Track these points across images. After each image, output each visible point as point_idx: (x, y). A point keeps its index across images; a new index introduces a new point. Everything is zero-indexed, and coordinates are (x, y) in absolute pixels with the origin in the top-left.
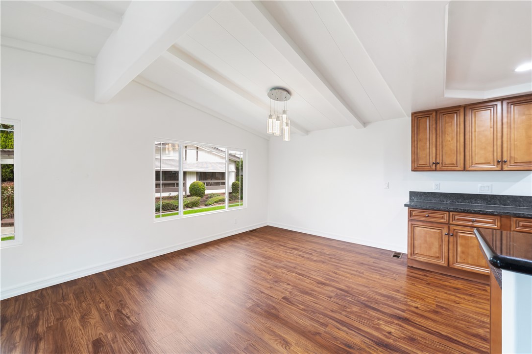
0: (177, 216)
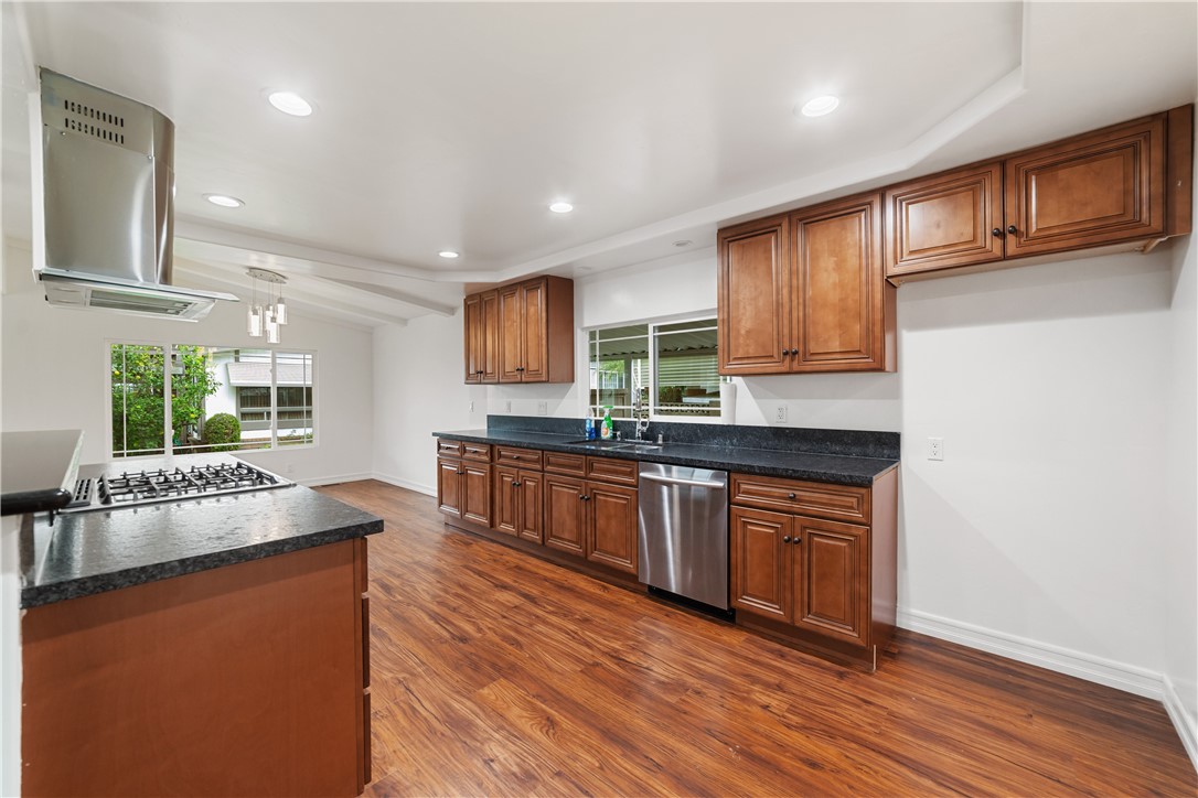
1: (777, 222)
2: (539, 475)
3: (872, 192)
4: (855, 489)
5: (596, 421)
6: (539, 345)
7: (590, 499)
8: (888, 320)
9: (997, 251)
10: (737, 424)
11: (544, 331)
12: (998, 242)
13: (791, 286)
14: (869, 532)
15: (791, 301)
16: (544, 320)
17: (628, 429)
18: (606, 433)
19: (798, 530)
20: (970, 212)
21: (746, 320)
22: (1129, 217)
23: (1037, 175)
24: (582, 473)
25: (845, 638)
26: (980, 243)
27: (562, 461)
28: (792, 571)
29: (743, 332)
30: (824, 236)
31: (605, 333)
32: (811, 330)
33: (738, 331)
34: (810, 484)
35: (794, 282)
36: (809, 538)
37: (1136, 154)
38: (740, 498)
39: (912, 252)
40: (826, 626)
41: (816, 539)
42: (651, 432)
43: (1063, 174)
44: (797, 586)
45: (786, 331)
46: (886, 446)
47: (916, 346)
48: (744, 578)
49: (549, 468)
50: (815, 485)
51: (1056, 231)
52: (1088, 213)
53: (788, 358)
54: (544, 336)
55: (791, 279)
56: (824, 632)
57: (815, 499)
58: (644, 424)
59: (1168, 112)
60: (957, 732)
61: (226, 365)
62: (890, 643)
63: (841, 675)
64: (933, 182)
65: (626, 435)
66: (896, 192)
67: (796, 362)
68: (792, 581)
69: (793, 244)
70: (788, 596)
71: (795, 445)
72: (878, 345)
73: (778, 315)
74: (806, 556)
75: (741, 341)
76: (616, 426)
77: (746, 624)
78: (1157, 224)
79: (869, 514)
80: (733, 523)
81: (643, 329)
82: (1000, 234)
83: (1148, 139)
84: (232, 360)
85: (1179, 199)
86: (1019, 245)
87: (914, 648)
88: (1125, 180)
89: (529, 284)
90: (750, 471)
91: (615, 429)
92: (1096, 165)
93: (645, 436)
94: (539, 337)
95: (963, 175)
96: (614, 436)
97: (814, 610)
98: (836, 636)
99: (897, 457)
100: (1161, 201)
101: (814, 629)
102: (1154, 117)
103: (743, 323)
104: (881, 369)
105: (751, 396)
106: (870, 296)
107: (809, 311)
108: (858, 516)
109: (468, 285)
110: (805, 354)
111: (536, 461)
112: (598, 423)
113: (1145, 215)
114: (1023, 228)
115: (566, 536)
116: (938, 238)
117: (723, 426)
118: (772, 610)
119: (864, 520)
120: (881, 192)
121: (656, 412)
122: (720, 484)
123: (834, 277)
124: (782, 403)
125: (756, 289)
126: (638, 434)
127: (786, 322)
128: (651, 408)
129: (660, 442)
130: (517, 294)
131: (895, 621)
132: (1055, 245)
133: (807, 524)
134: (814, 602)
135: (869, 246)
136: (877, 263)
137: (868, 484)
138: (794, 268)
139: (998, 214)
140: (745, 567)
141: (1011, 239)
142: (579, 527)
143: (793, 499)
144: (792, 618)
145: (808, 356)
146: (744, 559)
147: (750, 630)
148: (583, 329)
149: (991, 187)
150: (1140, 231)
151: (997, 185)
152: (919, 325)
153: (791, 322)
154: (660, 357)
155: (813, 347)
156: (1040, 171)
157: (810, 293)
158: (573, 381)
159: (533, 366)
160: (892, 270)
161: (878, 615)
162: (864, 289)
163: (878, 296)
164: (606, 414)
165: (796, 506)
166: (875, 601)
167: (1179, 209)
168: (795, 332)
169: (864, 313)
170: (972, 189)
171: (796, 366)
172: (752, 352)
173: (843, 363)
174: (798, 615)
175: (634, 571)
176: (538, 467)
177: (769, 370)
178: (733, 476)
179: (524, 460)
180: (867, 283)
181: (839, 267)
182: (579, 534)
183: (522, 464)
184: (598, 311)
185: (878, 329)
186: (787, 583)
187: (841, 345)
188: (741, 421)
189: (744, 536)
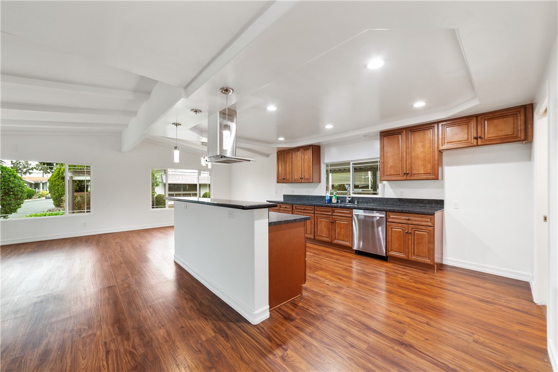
0: (164, 208)
1: (401, 131)
2: (313, 215)
3: (435, 123)
4: (429, 216)
5: (330, 197)
6: (309, 169)
7: (333, 223)
8: (440, 163)
9: (475, 144)
10: (385, 197)
11: (311, 165)
12: (475, 141)
13: (406, 152)
14: (434, 229)
15: (406, 157)
16: (311, 161)
17: (343, 199)
18: (334, 200)
19: (410, 229)
20: (467, 131)
21: (390, 163)
22: (515, 135)
23: (487, 121)
24: (330, 213)
25: (426, 262)
26: (470, 141)
27: (322, 210)
28: (408, 242)
29: (389, 166)
30: (418, 136)
31: (332, 165)
32: (413, 167)
33: (387, 167)
34: (414, 215)
35: (408, 151)
36: (414, 232)
37: (517, 116)
38: (390, 220)
39: (448, 143)
40: (420, 259)
41: (416, 232)
42: (352, 200)
43: (495, 121)
44: (410, 247)
45: (405, 166)
46: (440, 204)
47: (449, 172)
48: (391, 246)
49: (317, 212)
50: (416, 215)
51: (493, 138)
52: (503, 133)
53: (405, 175)
54: (311, 166)
55: (406, 150)
56: (419, 261)
57: (416, 219)
58: (349, 197)
59: (526, 105)
60: (461, 285)
61: (161, 175)
62: (441, 267)
63: (425, 273)
64: (455, 121)
65: (341, 202)
66: (443, 123)
67: (408, 177)
68: (408, 245)
69: (407, 138)
70: (407, 250)
71: (407, 204)
72: (436, 171)
73: (402, 161)
74: (413, 237)
75: (388, 169)
76: (338, 198)
77: (391, 261)
78: (523, 137)
79: (434, 224)
80: (387, 228)
81: (348, 164)
82: (476, 138)
83: (520, 113)
84: (163, 173)
85: (529, 131)
86: (482, 142)
87: (449, 269)
88: (514, 124)
89: (305, 148)
90: (394, 211)
91: (337, 199)
92: (505, 119)
93: (350, 202)
94: (309, 167)
95: (464, 120)
96: (338, 202)
97: (416, 254)
98: (423, 262)
99: (443, 208)
100: (524, 131)
101: (416, 260)
102: (522, 106)
103: (389, 163)
104: (437, 179)
105: (390, 187)
106: (434, 156)
107: (413, 160)
108: (430, 224)
109: (278, 148)
110: (411, 174)
111: (311, 210)
112: (331, 198)
113: (519, 135)
114: (483, 137)
115: (324, 235)
116: (456, 138)
117: (380, 198)
118: (402, 255)
119: (432, 225)
120: (438, 122)
121: (353, 193)
122: (383, 216)
123: (422, 149)
124: (402, 190)
125: (394, 152)
126: (347, 201)
127: (405, 163)
128: (351, 192)
129: (356, 204)
130: (300, 151)
131: (442, 262)
132: (493, 142)
133: (413, 227)
134: (416, 252)
135: (433, 140)
136: (436, 146)
137: (433, 214)
138: (408, 146)
139: (475, 132)
140: (392, 242)
141: (479, 140)
142: (329, 232)
143: (408, 220)
144: (408, 257)
145: (412, 175)
146: (391, 239)
147: (393, 263)
148: (324, 164)
149: (473, 123)
150: (518, 139)
151: (475, 123)
152: (450, 165)
153: (406, 163)
154: (355, 171)
155: (414, 172)
156: (488, 120)
157: (413, 154)
158: (320, 182)
159: (307, 177)
160: (441, 148)
161: (437, 260)
162: (432, 153)
163: (436, 156)
164: (334, 194)
165: (409, 222)
166: (436, 256)
167: (529, 133)
168: (408, 167)
169: (431, 161)
170: (467, 124)
171: (408, 178)
172: (392, 173)
173: (424, 177)
174: (410, 256)
175: (351, 246)
176: (313, 212)
177: (398, 179)
178: (387, 213)
179: (307, 210)
180: (433, 152)
181: (423, 146)
182: (329, 235)
183: (305, 211)
184: (330, 157)
185: (436, 166)
186: (407, 246)
187: (424, 171)
188: (387, 196)
189: (391, 232)
